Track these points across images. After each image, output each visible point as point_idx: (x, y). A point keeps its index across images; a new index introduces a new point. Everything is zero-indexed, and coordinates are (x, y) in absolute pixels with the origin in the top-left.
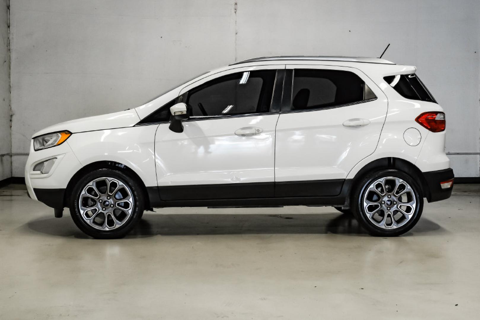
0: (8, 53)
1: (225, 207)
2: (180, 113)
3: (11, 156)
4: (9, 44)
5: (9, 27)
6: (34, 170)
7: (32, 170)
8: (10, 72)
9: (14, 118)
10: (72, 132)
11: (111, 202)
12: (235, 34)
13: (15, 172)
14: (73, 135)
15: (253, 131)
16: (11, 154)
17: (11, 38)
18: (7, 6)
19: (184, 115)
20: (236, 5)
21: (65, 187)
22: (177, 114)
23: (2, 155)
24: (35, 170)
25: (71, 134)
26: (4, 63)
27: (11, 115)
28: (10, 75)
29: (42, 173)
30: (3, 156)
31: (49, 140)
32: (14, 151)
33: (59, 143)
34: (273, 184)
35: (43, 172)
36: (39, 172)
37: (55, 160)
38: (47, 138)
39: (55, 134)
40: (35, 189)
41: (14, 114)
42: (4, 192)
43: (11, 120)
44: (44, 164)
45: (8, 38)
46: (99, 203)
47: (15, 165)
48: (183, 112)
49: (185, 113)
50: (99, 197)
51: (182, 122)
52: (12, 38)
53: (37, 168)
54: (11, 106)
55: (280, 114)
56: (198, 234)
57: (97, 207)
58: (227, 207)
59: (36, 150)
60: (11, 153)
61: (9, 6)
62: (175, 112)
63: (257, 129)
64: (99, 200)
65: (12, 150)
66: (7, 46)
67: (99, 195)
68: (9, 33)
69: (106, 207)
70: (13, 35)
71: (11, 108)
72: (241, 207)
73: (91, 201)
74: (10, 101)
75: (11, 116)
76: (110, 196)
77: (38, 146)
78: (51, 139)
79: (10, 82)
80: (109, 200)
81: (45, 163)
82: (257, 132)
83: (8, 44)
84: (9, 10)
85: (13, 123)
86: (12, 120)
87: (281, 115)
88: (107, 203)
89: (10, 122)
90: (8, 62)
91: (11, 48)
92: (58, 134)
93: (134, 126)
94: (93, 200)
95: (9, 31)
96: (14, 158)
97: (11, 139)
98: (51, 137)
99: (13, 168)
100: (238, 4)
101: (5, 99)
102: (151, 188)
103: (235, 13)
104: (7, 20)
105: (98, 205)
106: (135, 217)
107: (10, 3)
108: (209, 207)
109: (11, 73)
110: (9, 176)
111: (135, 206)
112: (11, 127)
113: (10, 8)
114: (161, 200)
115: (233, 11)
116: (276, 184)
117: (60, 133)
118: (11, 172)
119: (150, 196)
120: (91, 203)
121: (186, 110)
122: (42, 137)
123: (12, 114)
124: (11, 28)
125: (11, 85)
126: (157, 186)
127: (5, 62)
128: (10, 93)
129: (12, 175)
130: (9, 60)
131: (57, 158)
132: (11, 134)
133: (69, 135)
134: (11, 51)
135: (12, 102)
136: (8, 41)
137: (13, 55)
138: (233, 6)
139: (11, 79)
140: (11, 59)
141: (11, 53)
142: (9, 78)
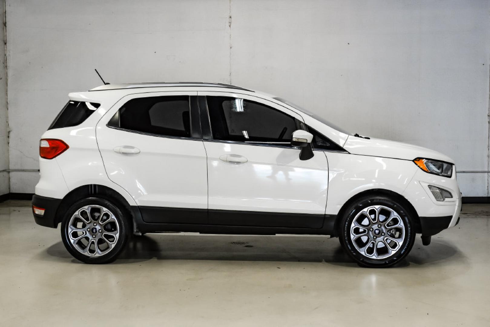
0: (5, 70)
3: (9, 172)
4: (5, 61)
5: (6, 44)
8: (7, 89)
9: (11, 135)
13: (13, 188)
16: (9, 170)
17: (7, 55)
18: (4, 23)
20: (230, 18)
27: (8, 131)
28: (7, 91)
32: (12, 167)
41: (11, 131)
43: (9, 137)
45: (5, 55)
47: (13, 181)
52: (9, 55)
54: (8, 123)
60: (9, 169)
61: (6, 23)
65: (10, 166)
66: (4, 63)
68: (6, 50)
70: (10, 52)
71: (8, 125)
74: (7, 117)
75: (9, 132)
79: (7, 99)
84: (6, 26)
85: (11, 140)
89: (8, 139)
90: (4, 79)
91: (7, 65)
95: (6, 49)
96: (12, 174)
97: (9, 155)
99: (11, 184)
100: (232, 17)
103: (230, 26)
104: (4, 36)
107: (7, 20)
110: (8, 192)
112: (9, 143)
113: (7, 25)
115: (228, 24)
118: (9, 188)
124: (7, 44)
125: (8, 102)
127: (1, 79)
128: (7, 109)
129: (10, 191)
130: (6, 77)
132: (8, 150)
134: (8, 68)
135: (9, 119)
136: (5, 58)
137: (10, 73)
138: (228, 20)
139: (8, 95)
140: (8, 75)
141: (8, 70)
142: (7, 94)
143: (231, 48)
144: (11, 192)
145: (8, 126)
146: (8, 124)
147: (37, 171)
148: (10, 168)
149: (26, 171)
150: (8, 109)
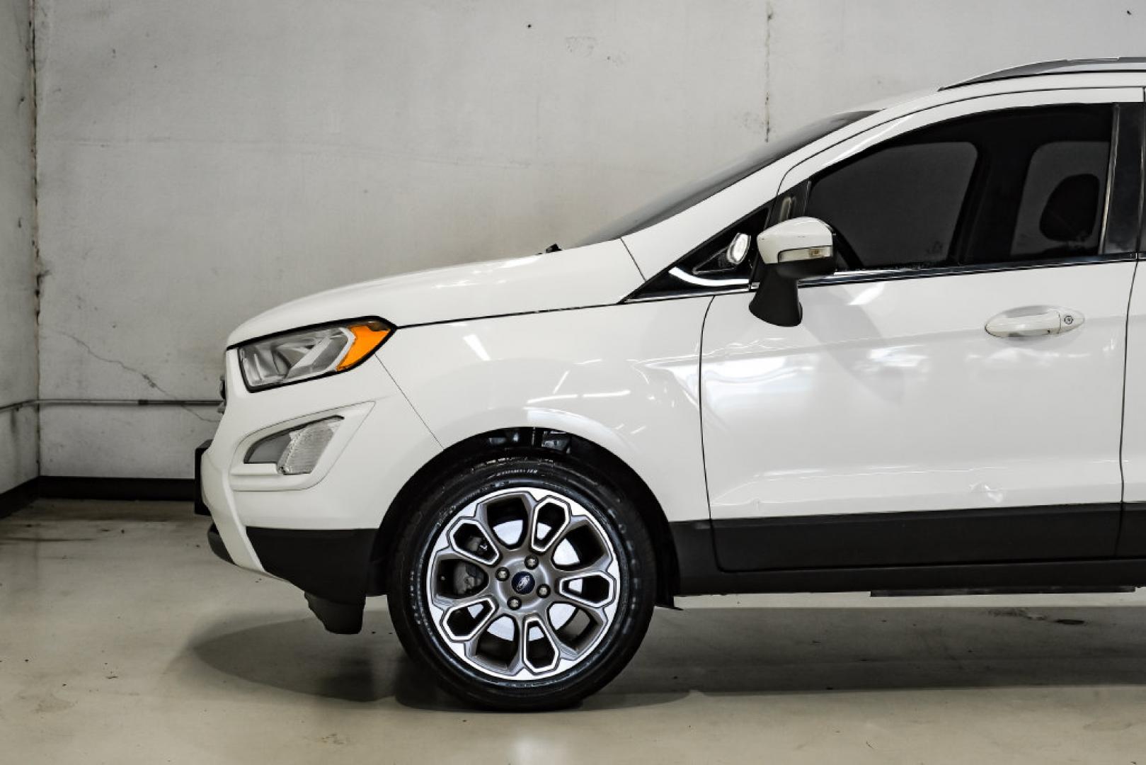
0: (30, 74)
1: (932, 591)
2: (805, 256)
3: (38, 409)
4: (31, 44)
6: (247, 461)
7: (242, 463)
8: (35, 135)
9: (48, 286)
10: (398, 325)
11: (541, 577)
12: (766, 18)
13: (51, 460)
14: (398, 331)
15: (1050, 320)
16: (37, 402)
17: (37, 23)
19: (824, 260)
21: (373, 521)
22: (788, 258)
23: (14, 405)
24: (251, 460)
25: (393, 328)
26: (19, 103)
27: (36, 273)
28: (34, 143)
29: (285, 473)
30: (18, 409)
31: (302, 355)
32: (47, 391)
33: (346, 363)
34: (1118, 509)
35: (287, 470)
36: (272, 468)
37: (332, 424)
38: (286, 345)
39: (327, 332)
40: (253, 532)
41: (47, 272)
42: (29, 526)
43: (38, 293)
44: (290, 440)
45: (30, 24)
46: (498, 583)
47: (49, 437)
48: (817, 252)
49: (827, 253)
50: (497, 558)
51: (800, 287)
52: (43, 24)
53: (259, 453)
54: (37, 247)
55: (1138, 260)
56: (830, 689)
57: (488, 596)
58: (938, 591)
59: (252, 390)
60: (38, 399)
62: (781, 252)
63: (1064, 312)
64: (499, 571)
65: (41, 387)
66: (27, 50)
67: (497, 552)
68: (33, 8)
69: (522, 596)
70: (45, 16)
71: (38, 252)
72: (986, 590)
73: (467, 575)
74: (35, 228)
75: (39, 278)
76: (539, 557)
77: (258, 375)
78: (310, 347)
79: (35, 167)
80: (533, 572)
81: (292, 435)
82: (1064, 324)
83: (28, 42)
85: (46, 303)
86: (41, 291)
87: (1140, 263)
88: (525, 581)
89: (35, 297)
90: (29, 100)
91: (37, 56)
92: (342, 329)
93: (622, 302)
94: (474, 569)
96: (47, 414)
97: (39, 352)
98: (308, 340)
99: (45, 446)
101: (22, 224)
102: (688, 527)
105: (493, 589)
106: (625, 631)
108: (878, 591)
109: (37, 139)
110: (33, 476)
111: (628, 590)
112: (38, 313)
114: (721, 569)
116: (1127, 509)
117: (350, 329)
118: (38, 462)
119: (682, 552)
120: (467, 581)
121: (830, 243)
122: (268, 343)
123: (42, 272)
125: (38, 178)
126: (708, 517)
127: (22, 100)
128: (34, 202)
129: (39, 471)
130: (33, 95)
131: (342, 418)
132: (37, 337)
133: (386, 333)
134: (38, 65)
135: (40, 232)
136: (28, 31)
137: (47, 82)
139: (37, 156)
140: (37, 92)
141: (38, 73)
142: (34, 152)
143: (770, 17)
144: (43, 473)
145: (35, 255)
146: (35, 250)
147: (137, 402)
148: (42, 397)
149: (95, 405)
150: (36, 201)
